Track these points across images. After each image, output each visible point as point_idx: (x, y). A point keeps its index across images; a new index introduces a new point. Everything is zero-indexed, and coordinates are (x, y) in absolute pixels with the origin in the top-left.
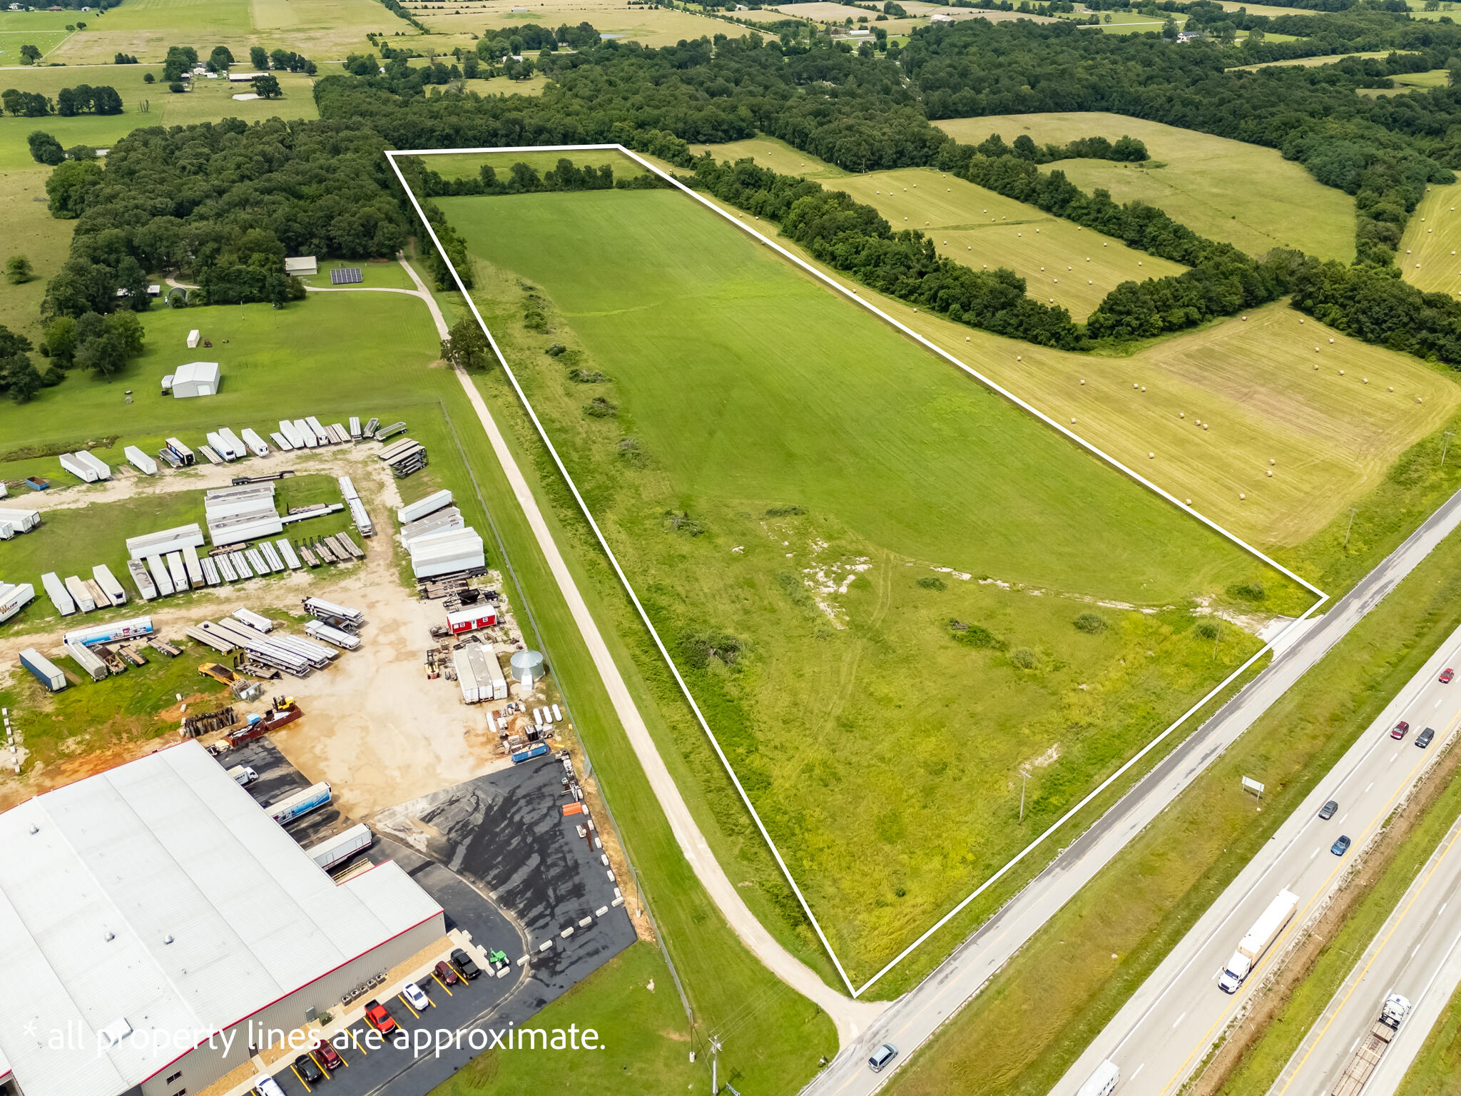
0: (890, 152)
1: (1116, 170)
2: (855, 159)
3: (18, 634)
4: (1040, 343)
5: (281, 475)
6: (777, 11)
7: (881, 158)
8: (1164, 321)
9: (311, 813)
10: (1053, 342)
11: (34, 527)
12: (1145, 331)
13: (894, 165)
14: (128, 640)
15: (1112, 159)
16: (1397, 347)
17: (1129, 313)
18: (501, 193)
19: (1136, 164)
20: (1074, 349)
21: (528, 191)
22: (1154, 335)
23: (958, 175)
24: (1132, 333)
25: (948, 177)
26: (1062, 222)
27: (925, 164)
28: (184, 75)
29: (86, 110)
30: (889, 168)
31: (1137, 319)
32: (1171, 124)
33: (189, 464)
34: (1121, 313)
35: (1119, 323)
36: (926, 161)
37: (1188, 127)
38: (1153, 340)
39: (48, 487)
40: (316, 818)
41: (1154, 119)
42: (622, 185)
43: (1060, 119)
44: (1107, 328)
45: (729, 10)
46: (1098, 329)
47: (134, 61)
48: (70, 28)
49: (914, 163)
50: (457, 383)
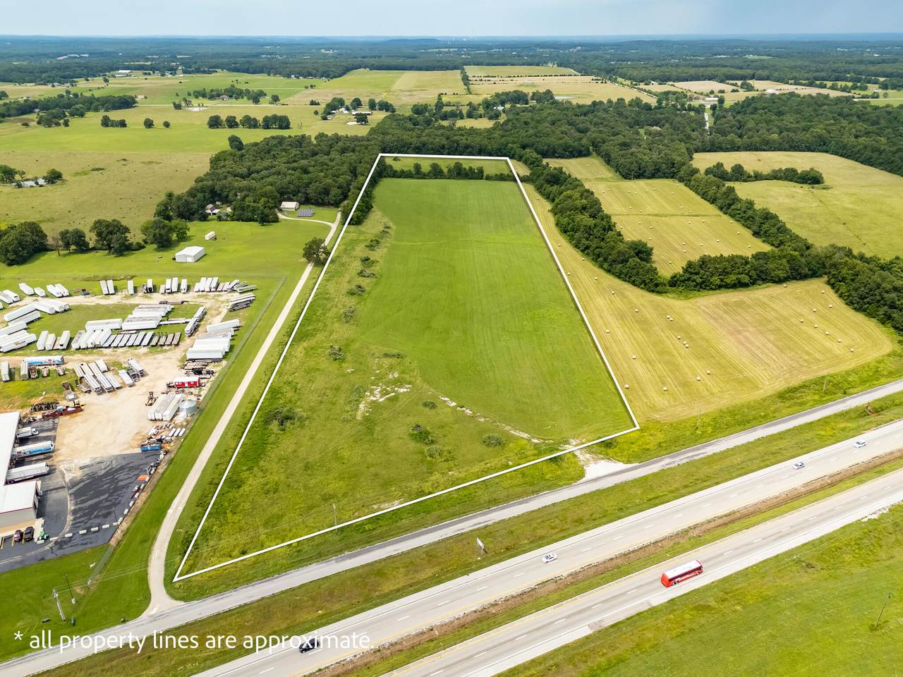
0: (650, 169)
1: (794, 189)
2: (627, 171)
3: (17, 355)
4: (635, 285)
5: (183, 302)
6: (673, 85)
7: (645, 172)
8: (722, 280)
9: (41, 454)
10: (642, 286)
11: (65, 311)
12: (706, 286)
13: (652, 176)
14: (51, 365)
15: (796, 182)
16: (871, 315)
17: (697, 274)
18: (422, 178)
19: (810, 186)
20: (653, 291)
21: (436, 178)
22: (712, 289)
23: (686, 185)
24: (695, 286)
25: (681, 186)
26: (726, 217)
27: (672, 177)
28: (333, 111)
29: (274, 126)
30: (649, 178)
31: (701, 278)
32: (862, 163)
33: (151, 292)
34: (692, 273)
35: (689, 279)
36: (672, 176)
37: (872, 166)
38: (711, 292)
39: (88, 294)
40: (42, 457)
41: (853, 159)
42: (488, 178)
43: (787, 156)
44: (681, 281)
45: (646, 84)
46: (676, 281)
47: (318, 104)
48: (306, 87)
49: (665, 176)
50: (303, 270)
